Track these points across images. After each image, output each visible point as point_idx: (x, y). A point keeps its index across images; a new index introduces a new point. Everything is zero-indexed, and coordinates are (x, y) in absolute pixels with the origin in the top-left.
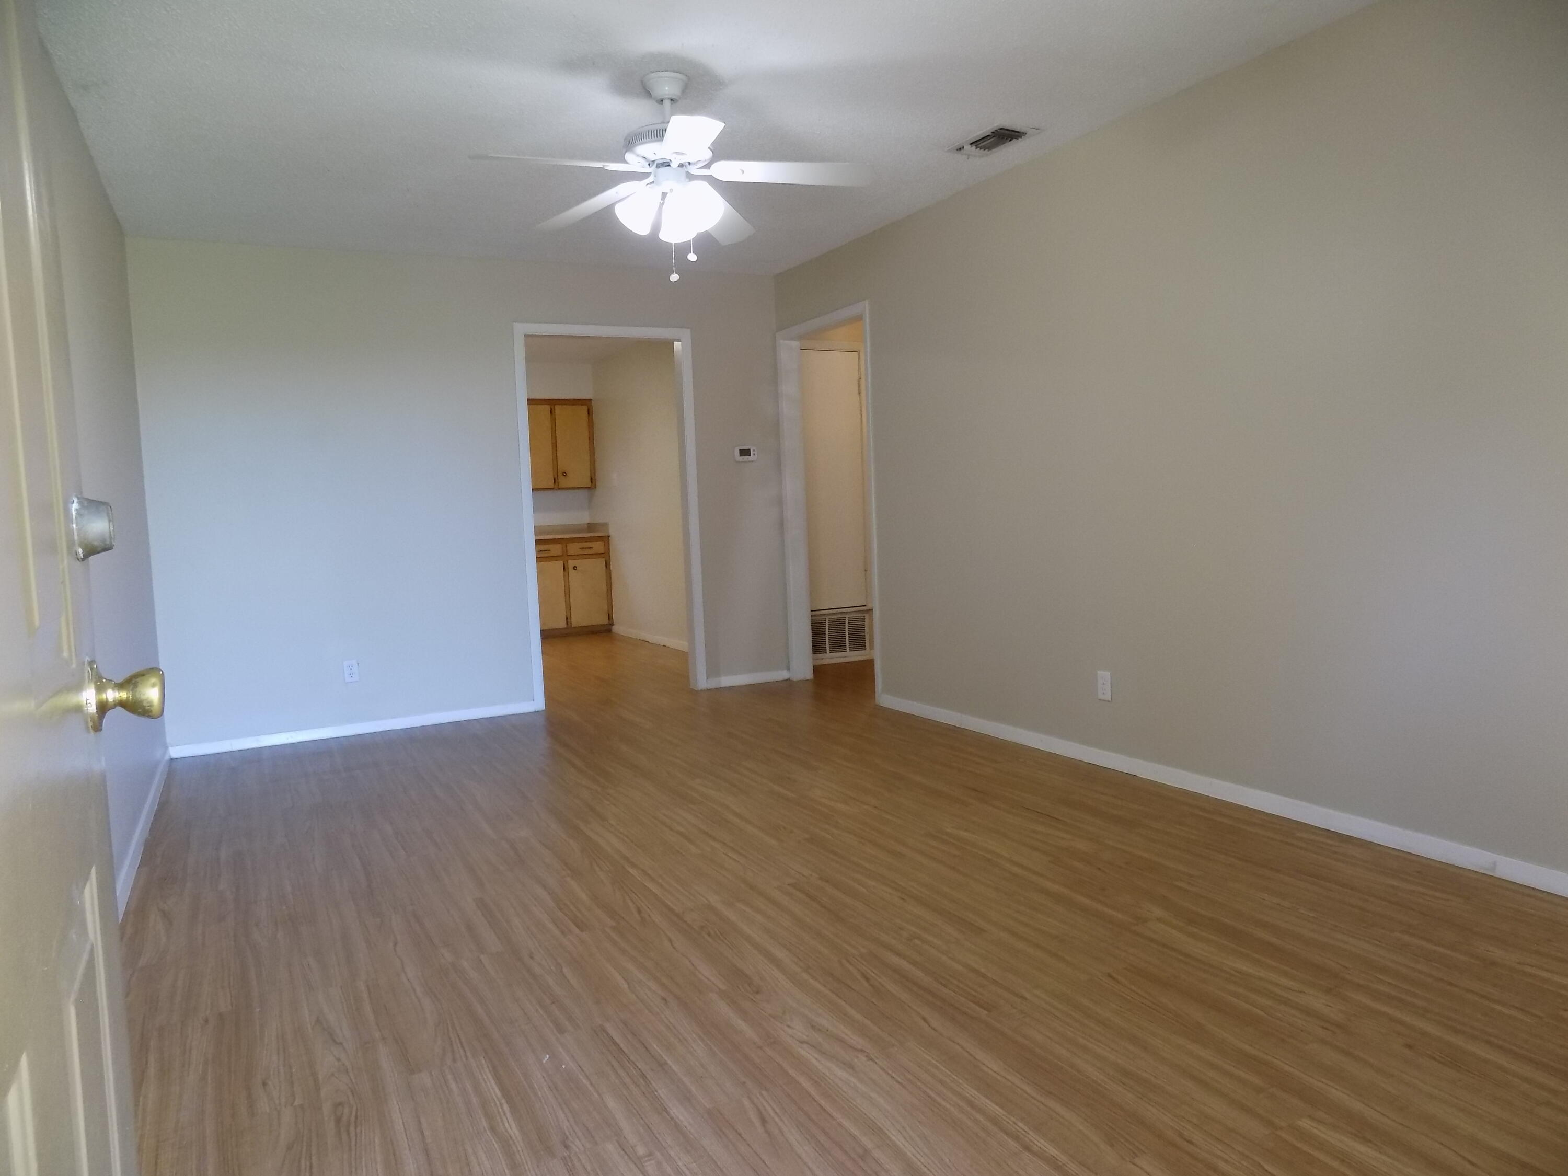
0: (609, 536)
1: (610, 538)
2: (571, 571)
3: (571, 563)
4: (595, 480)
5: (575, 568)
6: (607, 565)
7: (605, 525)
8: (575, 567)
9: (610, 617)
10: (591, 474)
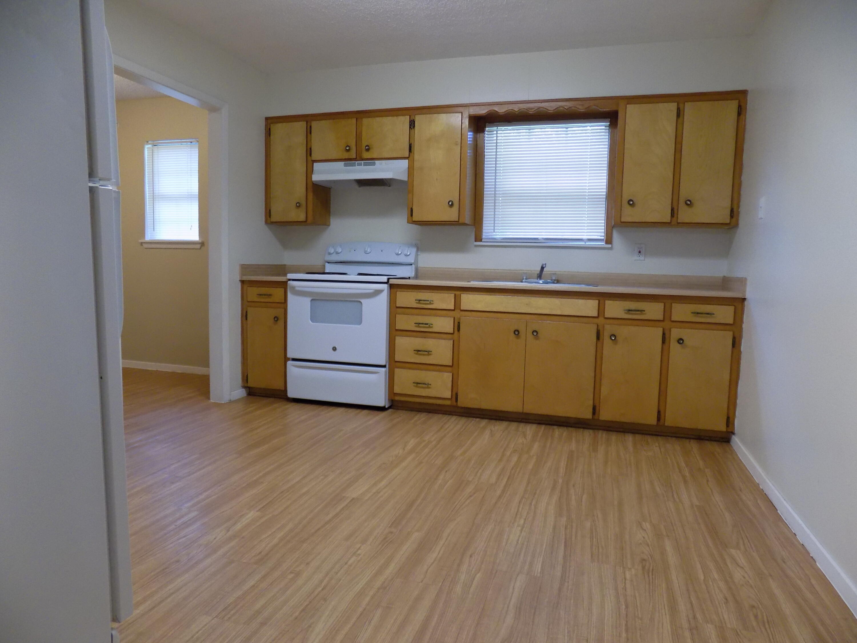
0: (744, 299)
1: (746, 303)
2: (674, 346)
3: (676, 333)
4: (738, 213)
5: (680, 341)
6: (736, 343)
7: (743, 281)
8: (681, 339)
9: (729, 421)
10: (732, 204)
